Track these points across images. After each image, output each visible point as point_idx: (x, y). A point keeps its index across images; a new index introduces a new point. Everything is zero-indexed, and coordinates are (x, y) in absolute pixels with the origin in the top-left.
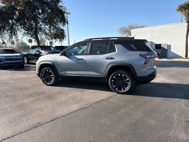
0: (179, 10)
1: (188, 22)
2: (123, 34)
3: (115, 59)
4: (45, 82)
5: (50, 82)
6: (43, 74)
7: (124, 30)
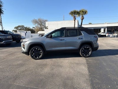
0: (70, 14)
1: (75, 20)
2: (35, 24)
3: (83, 39)
4: (34, 57)
5: (38, 57)
6: (32, 52)
7: (35, 22)
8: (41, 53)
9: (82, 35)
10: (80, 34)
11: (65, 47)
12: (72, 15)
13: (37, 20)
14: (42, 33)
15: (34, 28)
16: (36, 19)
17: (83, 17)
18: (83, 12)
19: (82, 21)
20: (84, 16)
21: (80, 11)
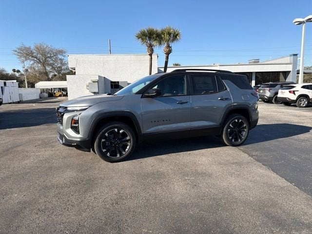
0: (138, 37)
1: (151, 55)
2: (26, 60)
3: (231, 99)
4: (108, 154)
5: (121, 154)
6: (103, 140)
7: (26, 54)
8: (128, 141)
9: (226, 89)
10: (222, 88)
11: (191, 121)
12: (143, 39)
13: (32, 47)
14: (50, 88)
15: (18, 71)
16: (27, 46)
17: (169, 46)
18: (169, 34)
19: (167, 58)
20: (172, 44)
21: (163, 33)
